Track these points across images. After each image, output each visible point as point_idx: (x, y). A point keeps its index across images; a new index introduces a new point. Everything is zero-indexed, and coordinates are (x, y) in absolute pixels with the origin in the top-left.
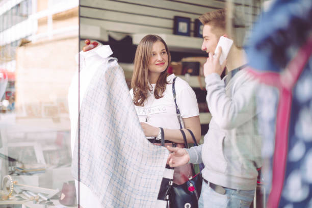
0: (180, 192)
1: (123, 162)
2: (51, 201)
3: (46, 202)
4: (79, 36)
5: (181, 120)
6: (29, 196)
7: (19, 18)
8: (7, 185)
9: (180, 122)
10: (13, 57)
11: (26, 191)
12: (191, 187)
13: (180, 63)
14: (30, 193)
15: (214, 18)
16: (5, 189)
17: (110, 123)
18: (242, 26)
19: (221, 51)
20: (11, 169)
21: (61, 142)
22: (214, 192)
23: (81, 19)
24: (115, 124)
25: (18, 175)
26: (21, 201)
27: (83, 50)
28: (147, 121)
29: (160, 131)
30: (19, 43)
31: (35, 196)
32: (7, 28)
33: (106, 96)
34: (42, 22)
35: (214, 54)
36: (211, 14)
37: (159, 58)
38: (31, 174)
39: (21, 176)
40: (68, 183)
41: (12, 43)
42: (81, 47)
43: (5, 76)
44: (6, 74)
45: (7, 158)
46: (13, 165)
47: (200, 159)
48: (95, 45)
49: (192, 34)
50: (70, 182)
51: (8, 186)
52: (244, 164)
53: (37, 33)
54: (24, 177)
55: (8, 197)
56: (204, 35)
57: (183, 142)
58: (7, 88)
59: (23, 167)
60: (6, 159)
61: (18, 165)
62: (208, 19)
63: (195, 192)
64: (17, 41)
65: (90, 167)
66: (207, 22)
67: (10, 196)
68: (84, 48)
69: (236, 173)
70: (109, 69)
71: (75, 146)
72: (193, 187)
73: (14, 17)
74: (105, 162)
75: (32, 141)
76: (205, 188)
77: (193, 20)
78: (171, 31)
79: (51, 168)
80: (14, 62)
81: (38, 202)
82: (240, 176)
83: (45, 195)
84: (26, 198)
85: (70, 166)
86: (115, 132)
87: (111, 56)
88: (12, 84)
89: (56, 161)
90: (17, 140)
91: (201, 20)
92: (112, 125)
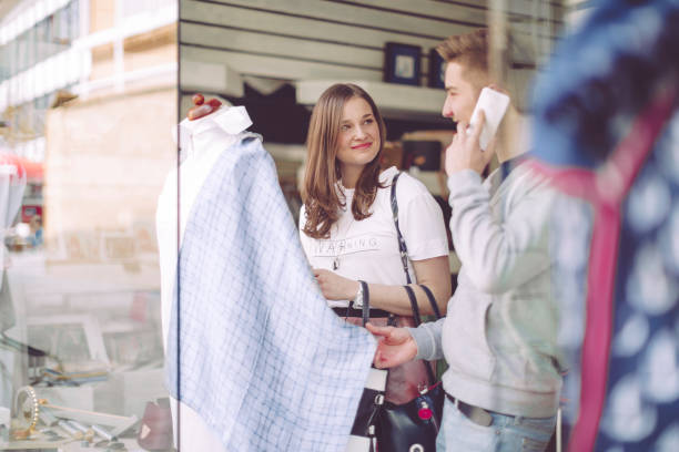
0: (400, 421)
1: (276, 358)
2: (120, 441)
3: (109, 444)
4: (179, 86)
5: (409, 264)
6: (74, 432)
7: (51, 47)
8: (26, 407)
9: (406, 270)
10: (40, 130)
11: (66, 420)
12: (425, 410)
13: (399, 144)
14: (75, 424)
15: (468, 49)
16: (22, 415)
17: (245, 274)
18: (530, 66)
19: (484, 120)
20: (35, 372)
21: (141, 313)
22: (468, 422)
23: (184, 48)
24: (257, 277)
25: (50, 385)
26: (55, 443)
27: (187, 116)
28: (336, 268)
29: (361, 289)
30: (52, 100)
31: (85, 430)
32: (26, 68)
33: (235, 216)
34: (101, 56)
35: (468, 126)
36: (462, 40)
37: (359, 132)
38: (76, 384)
39: (56, 389)
40: (156, 404)
41: (36, 100)
42: (183, 111)
43: (20, 172)
44: (23, 167)
45: (26, 350)
46: (38, 365)
47: (439, 350)
48: (215, 106)
49: (424, 80)
50: (160, 400)
51: (27, 410)
52: (531, 360)
53: (89, 79)
54: (63, 391)
55: (28, 433)
56: (448, 84)
57: (410, 313)
58: (25, 198)
59: (61, 368)
60: (22, 351)
61: (50, 364)
62: (455, 50)
63: (433, 420)
64: (46, 96)
65: (203, 369)
66: (453, 56)
67: (32, 432)
68: (191, 113)
69: (514, 380)
70: (242, 158)
71: (171, 324)
72: (428, 410)
73: (41, 45)
74: (233, 358)
75: (79, 311)
76: (450, 413)
77: (426, 51)
78: (380, 74)
79: (120, 370)
80: (40, 143)
81: (92, 445)
82: (522, 386)
83: (108, 428)
84: (66, 435)
85: (161, 366)
86: (258, 293)
87: (249, 130)
88: (36, 189)
89: (132, 356)
90: (48, 310)
91: (442, 52)
92: (251, 280)
